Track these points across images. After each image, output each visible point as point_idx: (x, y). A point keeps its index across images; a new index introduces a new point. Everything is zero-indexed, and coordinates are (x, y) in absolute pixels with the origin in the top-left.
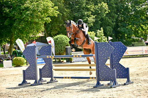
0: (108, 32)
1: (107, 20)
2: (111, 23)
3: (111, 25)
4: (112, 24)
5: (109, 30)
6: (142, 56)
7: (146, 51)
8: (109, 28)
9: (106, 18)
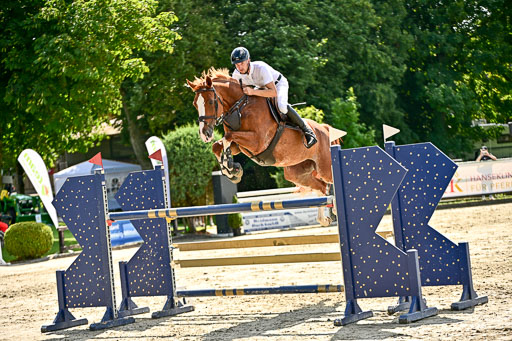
2: (390, 67)
3: (390, 78)
8: (383, 93)
9: (369, 50)
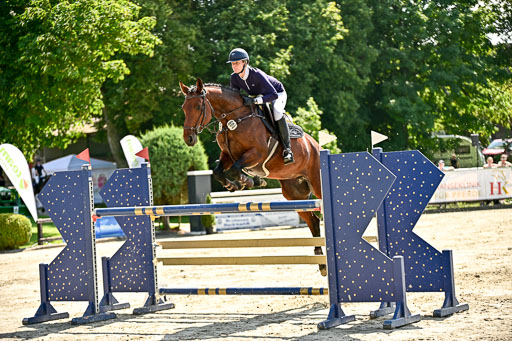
0: (338, 113)
1: (339, 68)
2: (354, 77)
3: (353, 87)
4: (356, 84)
5: (346, 106)
6: (477, 205)
7: (492, 184)
8: (345, 100)
9: (335, 61)
